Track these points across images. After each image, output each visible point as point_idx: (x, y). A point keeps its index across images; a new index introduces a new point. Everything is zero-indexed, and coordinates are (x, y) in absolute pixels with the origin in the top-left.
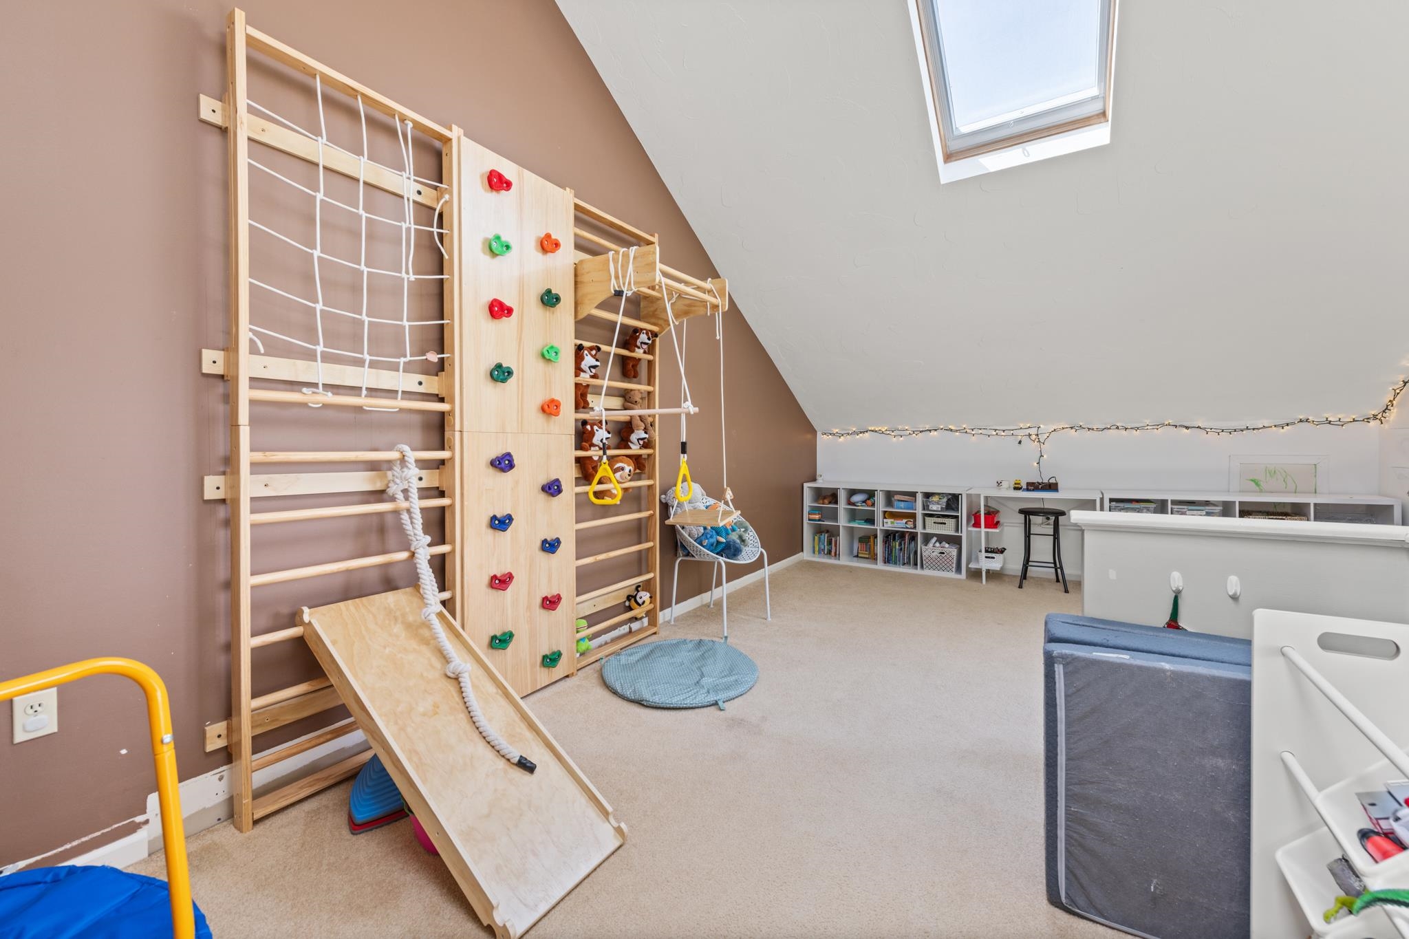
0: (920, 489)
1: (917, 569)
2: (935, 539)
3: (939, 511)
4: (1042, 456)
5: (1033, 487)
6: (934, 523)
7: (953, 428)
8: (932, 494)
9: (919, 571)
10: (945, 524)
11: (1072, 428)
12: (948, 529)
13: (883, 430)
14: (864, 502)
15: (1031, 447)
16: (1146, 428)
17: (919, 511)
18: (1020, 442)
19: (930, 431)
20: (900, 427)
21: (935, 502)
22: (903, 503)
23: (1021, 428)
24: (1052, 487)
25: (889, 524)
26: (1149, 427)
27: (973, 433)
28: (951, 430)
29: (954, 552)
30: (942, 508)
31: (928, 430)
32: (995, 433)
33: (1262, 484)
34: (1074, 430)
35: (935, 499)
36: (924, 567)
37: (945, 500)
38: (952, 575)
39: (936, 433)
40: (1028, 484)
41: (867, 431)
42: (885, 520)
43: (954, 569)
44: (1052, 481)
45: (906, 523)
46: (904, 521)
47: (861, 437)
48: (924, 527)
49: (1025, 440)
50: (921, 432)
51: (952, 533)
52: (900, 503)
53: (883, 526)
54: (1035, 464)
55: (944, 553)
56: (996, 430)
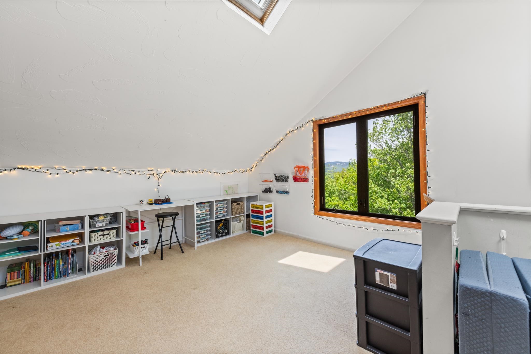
0: (87, 213)
1: (85, 274)
2: (99, 247)
3: (104, 226)
4: (159, 185)
5: (157, 202)
6: (100, 235)
7: (104, 168)
8: (98, 216)
9: (88, 275)
10: (109, 234)
11: (172, 171)
12: (112, 237)
13: (36, 168)
14: (20, 233)
15: (154, 180)
16: (199, 172)
17: (87, 230)
18: (149, 178)
19: (86, 170)
20: (56, 167)
21: (101, 221)
22: (68, 227)
23: (149, 170)
24: (167, 201)
25: (54, 247)
26: (200, 172)
27: (119, 172)
28: (104, 170)
29: (116, 252)
30: (106, 224)
31: (84, 170)
32: (133, 173)
33: (228, 192)
34: (173, 172)
35: (102, 218)
36: (91, 270)
37: (109, 218)
38: (115, 268)
39: (91, 172)
40: (155, 200)
41: (14, 169)
42: (49, 245)
43: (116, 264)
44: (167, 197)
45: (73, 242)
46: (71, 240)
47: (5, 174)
48: (90, 241)
49: (151, 177)
50: (77, 171)
51: (114, 239)
52: (65, 227)
53: (47, 249)
54: (156, 190)
55: (108, 255)
56: (134, 171)
